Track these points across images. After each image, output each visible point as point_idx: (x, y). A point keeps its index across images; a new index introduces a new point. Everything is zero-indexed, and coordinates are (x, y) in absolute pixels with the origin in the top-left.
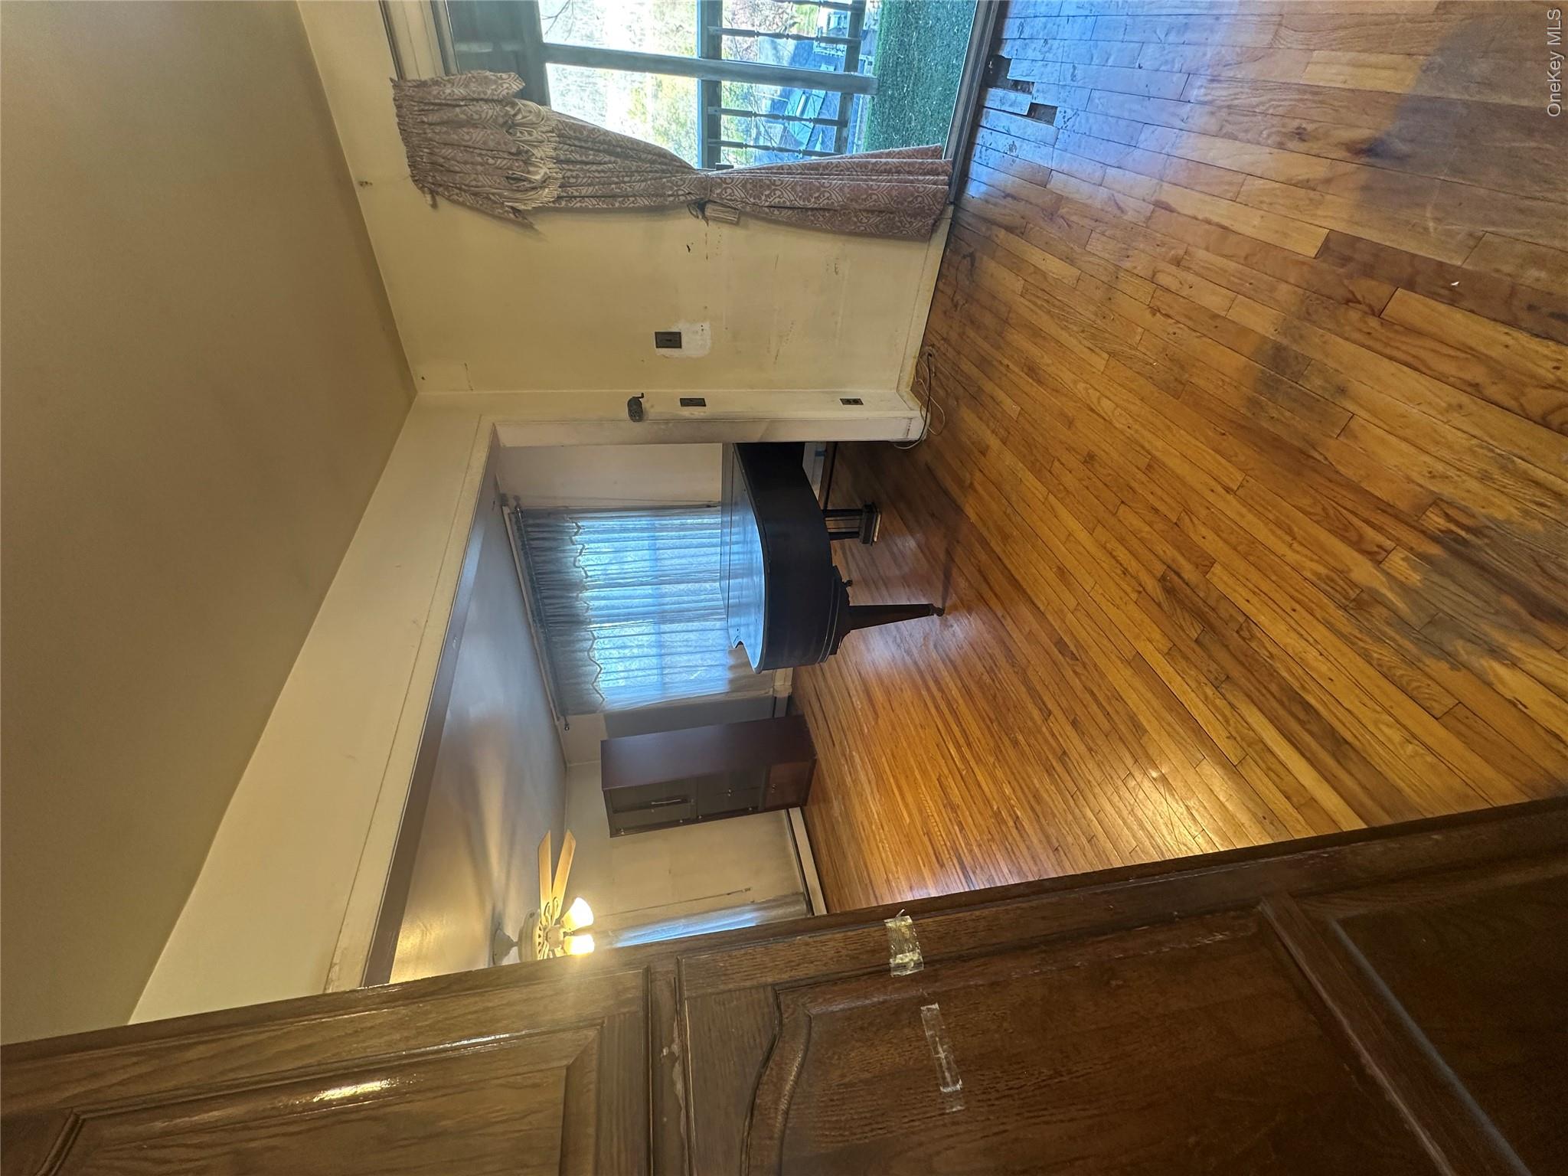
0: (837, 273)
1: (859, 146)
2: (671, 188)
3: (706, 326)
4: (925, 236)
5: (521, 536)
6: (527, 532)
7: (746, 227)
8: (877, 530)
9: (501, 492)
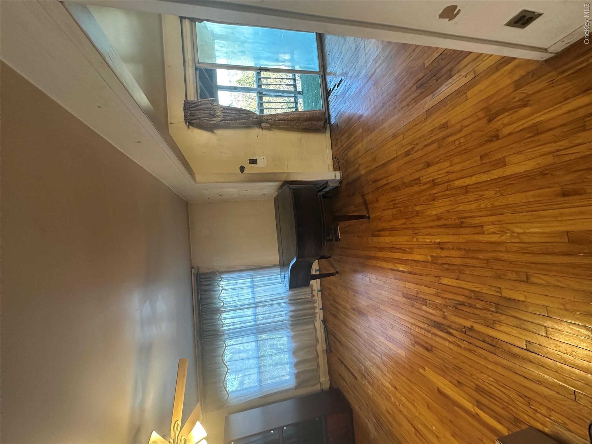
0: (301, 142)
1: (301, 108)
2: (252, 117)
3: (264, 157)
4: (324, 132)
5: (197, 284)
6: (200, 282)
7: (273, 131)
8: (339, 232)
9: (192, 265)
